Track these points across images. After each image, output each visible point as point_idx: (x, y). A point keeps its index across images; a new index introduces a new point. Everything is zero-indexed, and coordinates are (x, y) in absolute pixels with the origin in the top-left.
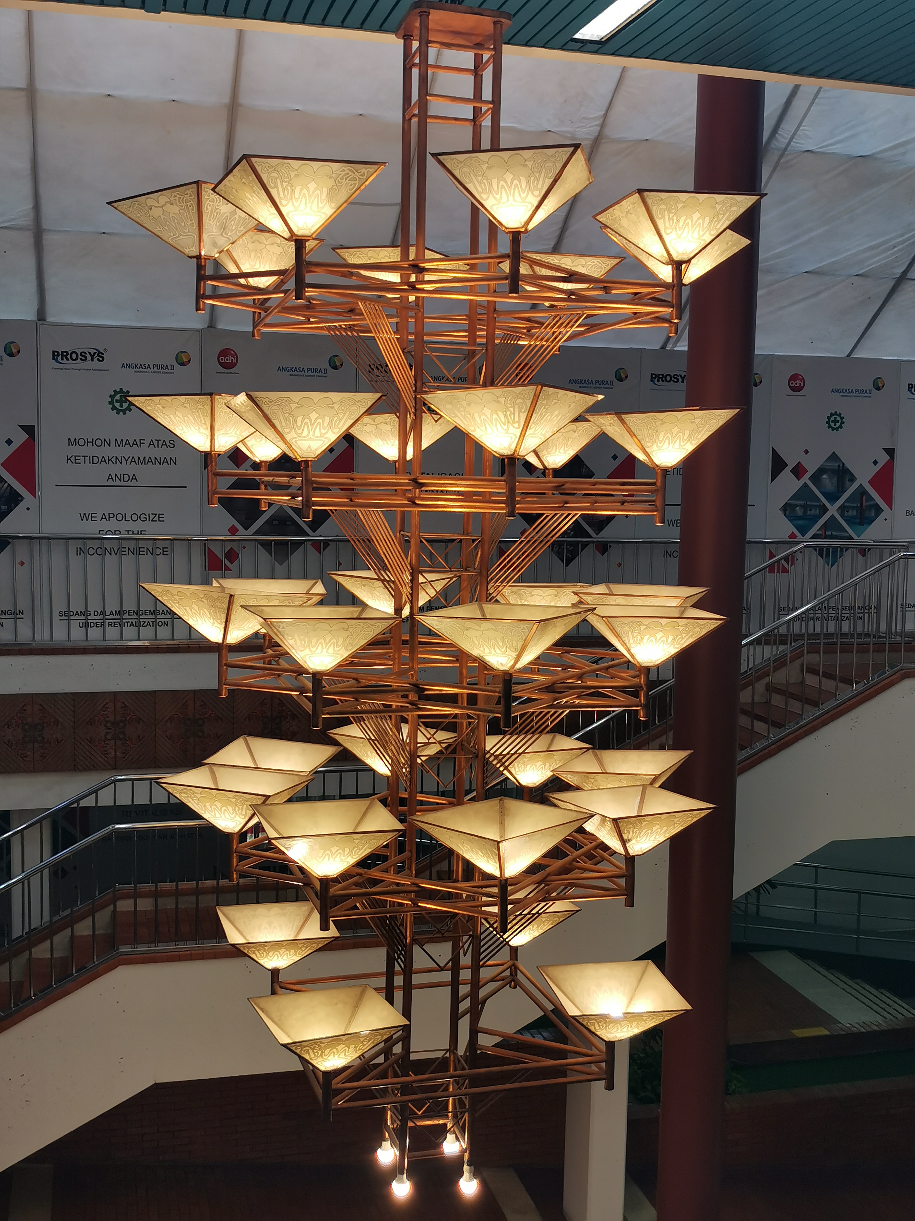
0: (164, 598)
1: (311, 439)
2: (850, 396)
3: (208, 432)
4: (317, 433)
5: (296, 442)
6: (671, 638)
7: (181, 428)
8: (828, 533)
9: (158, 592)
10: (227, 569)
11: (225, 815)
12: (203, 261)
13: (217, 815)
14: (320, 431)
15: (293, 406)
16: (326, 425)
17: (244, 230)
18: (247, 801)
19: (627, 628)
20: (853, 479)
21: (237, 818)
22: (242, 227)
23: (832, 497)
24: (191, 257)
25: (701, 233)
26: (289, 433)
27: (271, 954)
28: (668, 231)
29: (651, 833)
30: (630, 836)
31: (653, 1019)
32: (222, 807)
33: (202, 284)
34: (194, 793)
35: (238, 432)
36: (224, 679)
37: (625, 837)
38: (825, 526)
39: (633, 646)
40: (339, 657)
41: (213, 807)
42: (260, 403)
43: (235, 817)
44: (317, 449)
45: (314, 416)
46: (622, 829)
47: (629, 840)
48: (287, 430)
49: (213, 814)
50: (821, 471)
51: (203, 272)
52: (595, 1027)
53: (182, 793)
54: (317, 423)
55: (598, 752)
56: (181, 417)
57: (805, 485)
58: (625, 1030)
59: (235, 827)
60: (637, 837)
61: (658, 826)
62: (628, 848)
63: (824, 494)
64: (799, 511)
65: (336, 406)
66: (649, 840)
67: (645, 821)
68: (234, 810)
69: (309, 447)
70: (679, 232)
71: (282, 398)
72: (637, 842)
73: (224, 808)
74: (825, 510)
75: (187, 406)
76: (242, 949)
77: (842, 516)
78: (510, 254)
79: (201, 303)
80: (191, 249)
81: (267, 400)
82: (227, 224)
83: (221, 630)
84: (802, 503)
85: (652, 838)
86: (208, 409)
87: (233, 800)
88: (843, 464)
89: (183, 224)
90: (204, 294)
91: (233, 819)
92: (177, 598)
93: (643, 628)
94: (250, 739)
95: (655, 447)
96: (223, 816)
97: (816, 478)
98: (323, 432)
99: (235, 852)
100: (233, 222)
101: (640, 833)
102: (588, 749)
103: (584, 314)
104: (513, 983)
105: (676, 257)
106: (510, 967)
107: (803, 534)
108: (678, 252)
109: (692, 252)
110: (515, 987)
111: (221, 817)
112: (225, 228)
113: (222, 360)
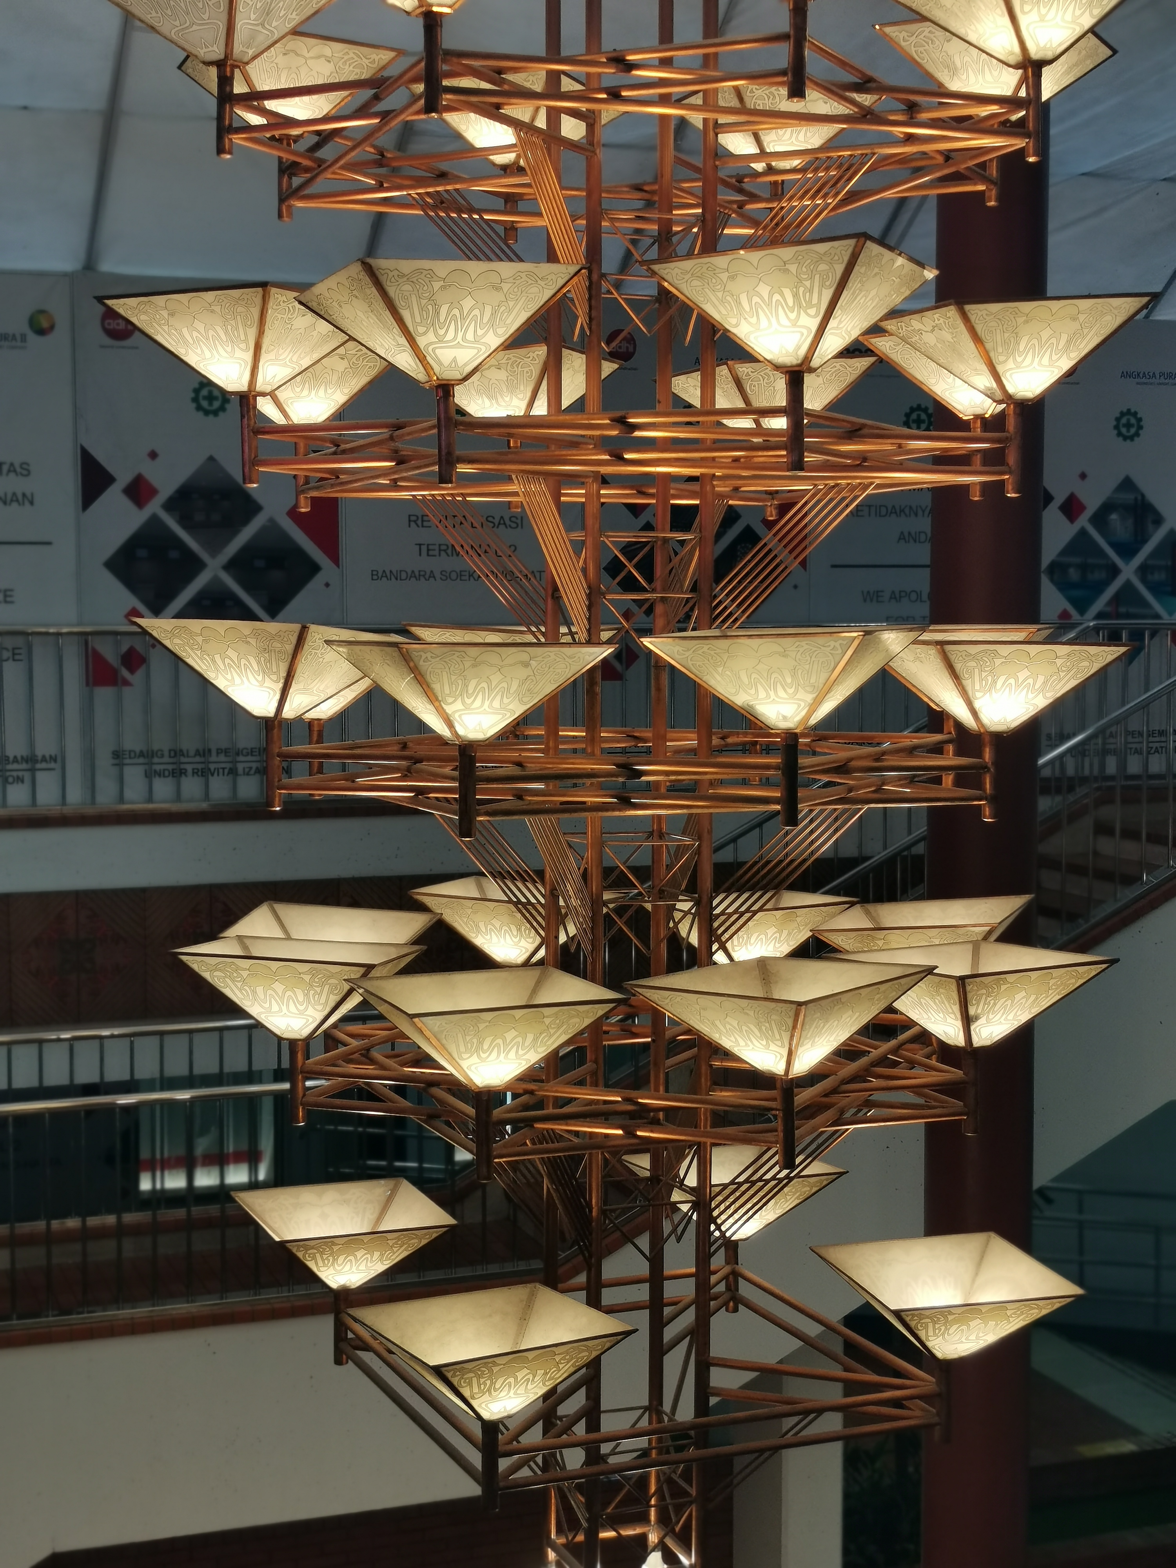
0: (176, 641)
1: (459, 346)
2: (1151, 384)
3: (249, 356)
4: (470, 336)
5: (434, 350)
7: (199, 351)
8: (1122, 610)
9: (165, 631)
10: (126, 683)
11: (288, 1006)
12: (228, 69)
13: (275, 1008)
14: (475, 331)
15: (437, 285)
16: (485, 320)
17: (297, 18)
18: (330, 977)
19: (973, 664)
20: (1158, 520)
21: (310, 1011)
22: (295, 13)
23: (1127, 551)
24: (208, 64)
25: (1078, 12)
26: (425, 333)
27: (341, 1259)
29: (1012, 1006)
30: (979, 1011)
31: (1022, 1313)
32: (284, 992)
33: (228, 109)
34: (238, 968)
35: (295, 359)
36: (277, 780)
37: (972, 1011)
38: (1117, 599)
39: (978, 695)
41: (270, 992)
42: (383, 279)
43: (306, 1009)
44: (466, 365)
45: (468, 303)
46: (969, 996)
47: (977, 1018)
48: (421, 329)
49: (267, 1005)
50: (1107, 508)
51: (228, 89)
52: (927, 1332)
53: (216, 970)
54: (470, 317)
55: (871, 907)
56: (202, 331)
57: (1083, 532)
58: (973, 1337)
59: (301, 1029)
60: (988, 1012)
61: (1023, 994)
62: (973, 1033)
63: (1113, 545)
64: (1074, 575)
65: (505, 287)
66: (1006, 1019)
67: (1005, 981)
68: (306, 995)
69: (455, 360)
71: (419, 271)
72: (988, 1021)
73: (289, 993)
74: (1115, 571)
75: (217, 309)
76: (294, 1250)
77: (1144, 581)
78: (792, 33)
79: (227, 140)
80: (211, 49)
81: (396, 273)
82: (273, 5)
83: (274, 695)
84: (1077, 560)
85: (1011, 1017)
86: (256, 312)
87: (307, 978)
88: (1143, 496)
89: (200, 5)
90: (230, 125)
91: (301, 1013)
93: (998, 662)
94: (280, 908)
96: (284, 1008)
97: (1100, 519)
98: (480, 332)
99: (301, 1072)
100: (281, 4)
101: (995, 1004)
102: (852, 904)
103: (874, 154)
104: (731, 1304)
105: (1035, 52)
106: (726, 1278)
107: (1082, 611)
108: (1037, 45)
109: (1060, 45)
110: (736, 1310)
111: (281, 1010)
112: (268, 14)
113: (109, 324)
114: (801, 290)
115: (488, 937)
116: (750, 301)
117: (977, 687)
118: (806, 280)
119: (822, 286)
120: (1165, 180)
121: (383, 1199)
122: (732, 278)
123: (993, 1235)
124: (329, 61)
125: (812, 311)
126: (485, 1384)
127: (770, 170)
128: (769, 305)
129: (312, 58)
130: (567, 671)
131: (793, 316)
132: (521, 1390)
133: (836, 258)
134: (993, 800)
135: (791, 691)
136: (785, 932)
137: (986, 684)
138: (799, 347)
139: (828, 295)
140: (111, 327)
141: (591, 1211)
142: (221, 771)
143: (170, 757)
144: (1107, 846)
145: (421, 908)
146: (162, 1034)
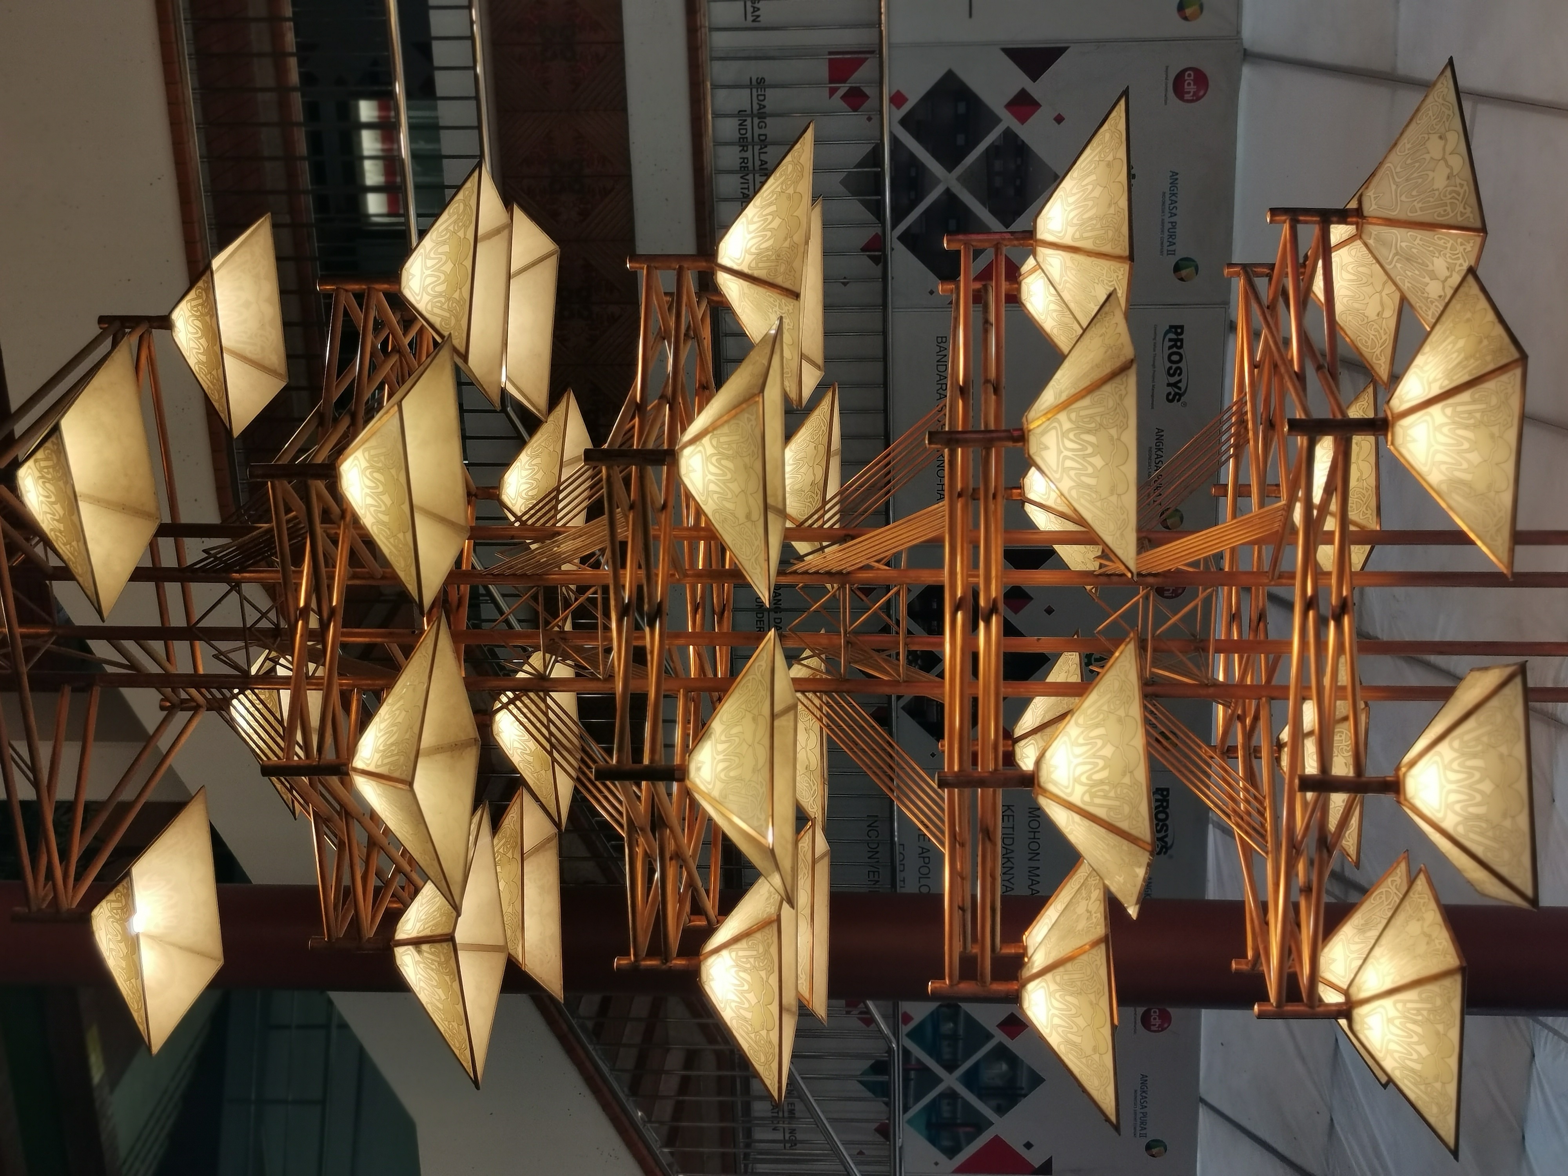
0: (790, 167)
1: (1060, 452)
2: (1135, 1104)
3: (1068, 241)
4: (1069, 463)
5: (1055, 428)
6: (749, 1015)
7: (1075, 191)
8: (913, 1074)
9: (800, 157)
10: (833, 91)
11: (431, 275)
12: (1354, 219)
13: (430, 263)
14: (1072, 469)
15: (1113, 432)
16: (1084, 479)
17: (1406, 288)
18: (456, 317)
19: (761, 950)
20: (1001, 1110)
21: (426, 298)
22: (1409, 285)
23: (971, 1080)
24: (1360, 202)
25: (1396, 1055)
26: (1070, 420)
27: (197, 323)
28: (1400, 1006)
29: (432, 986)
30: (425, 954)
31: (134, 994)
32: (444, 273)
33: (1314, 219)
34: (466, 227)
35: (1068, 285)
36: (657, 265)
37: (425, 947)
38: (923, 1069)
39: (734, 954)
40: (703, 498)
41: (444, 258)
42: (1118, 380)
43: (428, 294)
44: (1043, 459)
45: (1098, 461)
46: (437, 945)
47: (419, 952)
48: (1073, 416)
49: (432, 255)
50: (1013, 1060)
51: (1334, 219)
52: (113, 901)
53: (465, 205)
54: (1086, 464)
55: (555, 843)
56: (1092, 195)
57: (989, 1036)
58: (112, 946)
59: (410, 288)
60: (425, 963)
61: (443, 997)
62: (406, 947)
63: (976, 1066)
64: (947, 1027)
65: (1114, 499)
66: (420, 980)
67: (453, 981)
68: (440, 295)
69: (1046, 448)
70: (1397, 1022)
71: (1126, 416)
72: (417, 963)
73: (443, 277)
74: (950, 1067)
75: (1112, 211)
76: (204, 278)
77: (941, 1096)
78: (1364, 779)
79: (1283, 218)
80: (1374, 202)
81: (1123, 392)
82: (1415, 264)
83: (737, 264)
84: (961, 1031)
85: (422, 984)
86: (1107, 249)
87: (456, 295)
88: (1025, 1096)
89: (1414, 193)
90: (1298, 222)
91: (424, 289)
92: (791, 191)
93: (763, 974)
94: (553, 262)
95: (1053, 987)
96: (428, 272)
97: (1001, 1052)
98: (1072, 473)
99: (369, 289)
100: (1417, 272)
101: (432, 970)
102: (557, 825)
103: (1267, 853)
104: (168, 704)
105: (1359, 1013)
106: (192, 699)
107: (910, 1035)
108: (1367, 1015)
109: (1367, 1037)
110: (162, 708)
111: (427, 268)
112: (1407, 259)
113: (1189, 75)
114: (1107, 788)
115: (527, 467)
116: (1098, 737)
117: (741, 953)
118: (1116, 792)
119: (1110, 808)
120: (1332, 1120)
121: (267, 363)
122: (1120, 720)
123: (221, 963)
124: (1378, 315)
125: (1087, 798)
126: (48, 473)
127: (1280, 746)
128: (1094, 756)
129: (1381, 297)
130: (744, 557)
131: (1084, 779)
132: (45, 508)
133: (1134, 822)
134: (635, 968)
135: (722, 775)
136: (531, 759)
137: (743, 962)
138: (1055, 784)
139: (1101, 813)
140: (1186, 78)
141: (236, 572)
142: (746, 186)
143: (760, 135)
144: (674, 1060)
145: (554, 401)
146: (479, 128)
